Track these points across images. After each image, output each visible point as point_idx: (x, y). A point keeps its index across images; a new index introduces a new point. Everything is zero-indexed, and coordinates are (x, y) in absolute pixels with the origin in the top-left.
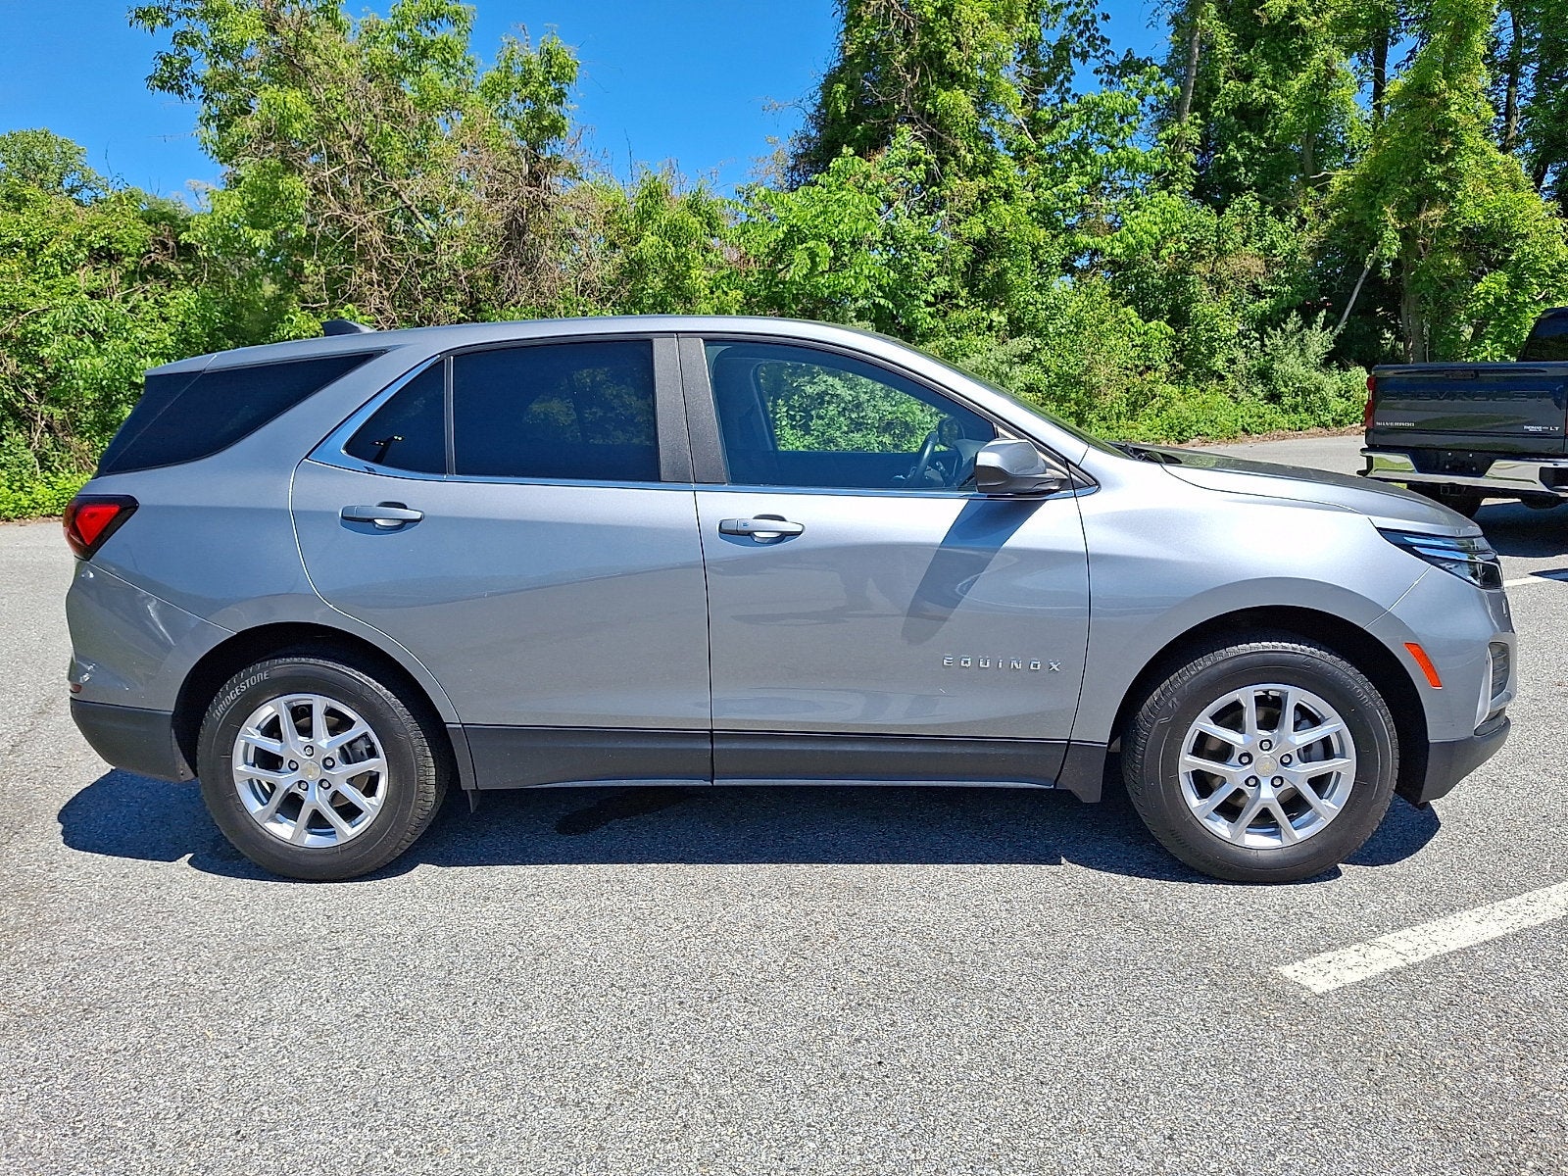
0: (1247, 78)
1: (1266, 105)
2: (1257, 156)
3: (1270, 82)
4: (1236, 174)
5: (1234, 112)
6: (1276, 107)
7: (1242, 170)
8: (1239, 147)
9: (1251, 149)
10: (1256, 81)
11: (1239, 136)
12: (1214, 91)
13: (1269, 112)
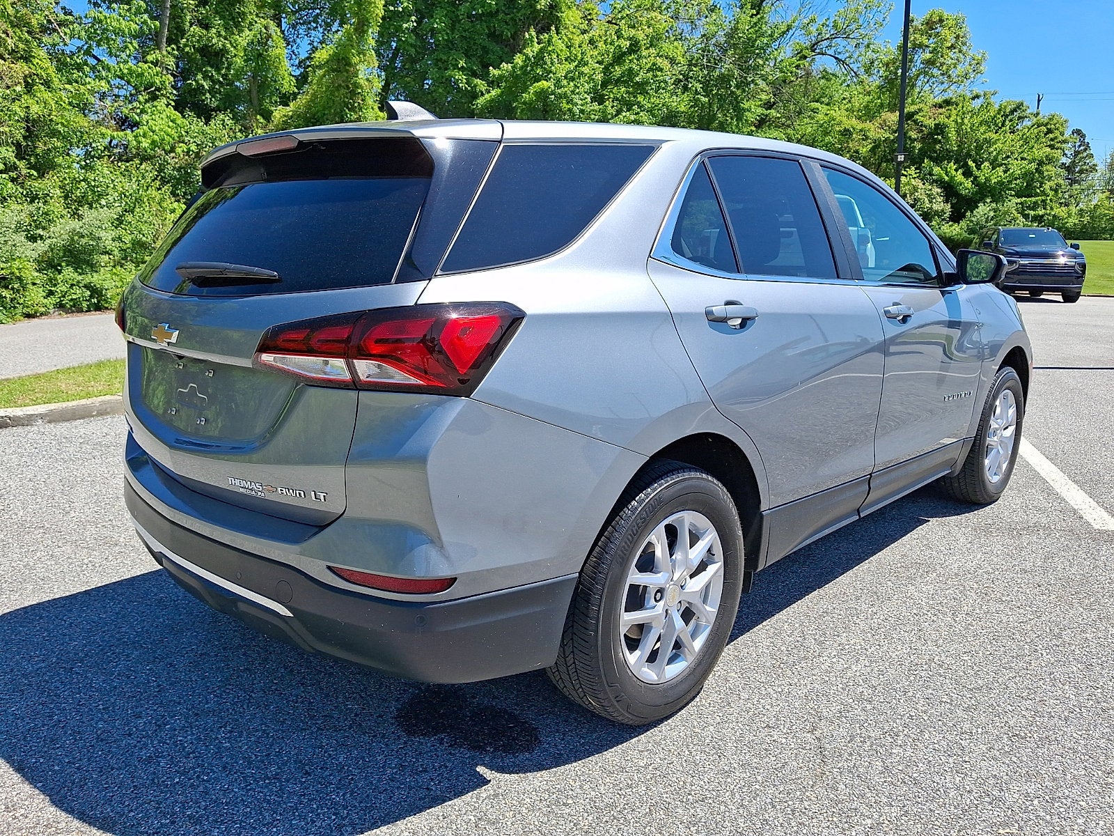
0: (207, 27)
1: (222, 50)
2: (217, 87)
3: (223, 33)
4: (204, 98)
5: (197, 50)
6: (227, 52)
7: (208, 95)
8: (204, 78)
9: (213, 81)
10: (214, 30)
11: (204, 69)
12: (183, 33)
13: (223, 55)
